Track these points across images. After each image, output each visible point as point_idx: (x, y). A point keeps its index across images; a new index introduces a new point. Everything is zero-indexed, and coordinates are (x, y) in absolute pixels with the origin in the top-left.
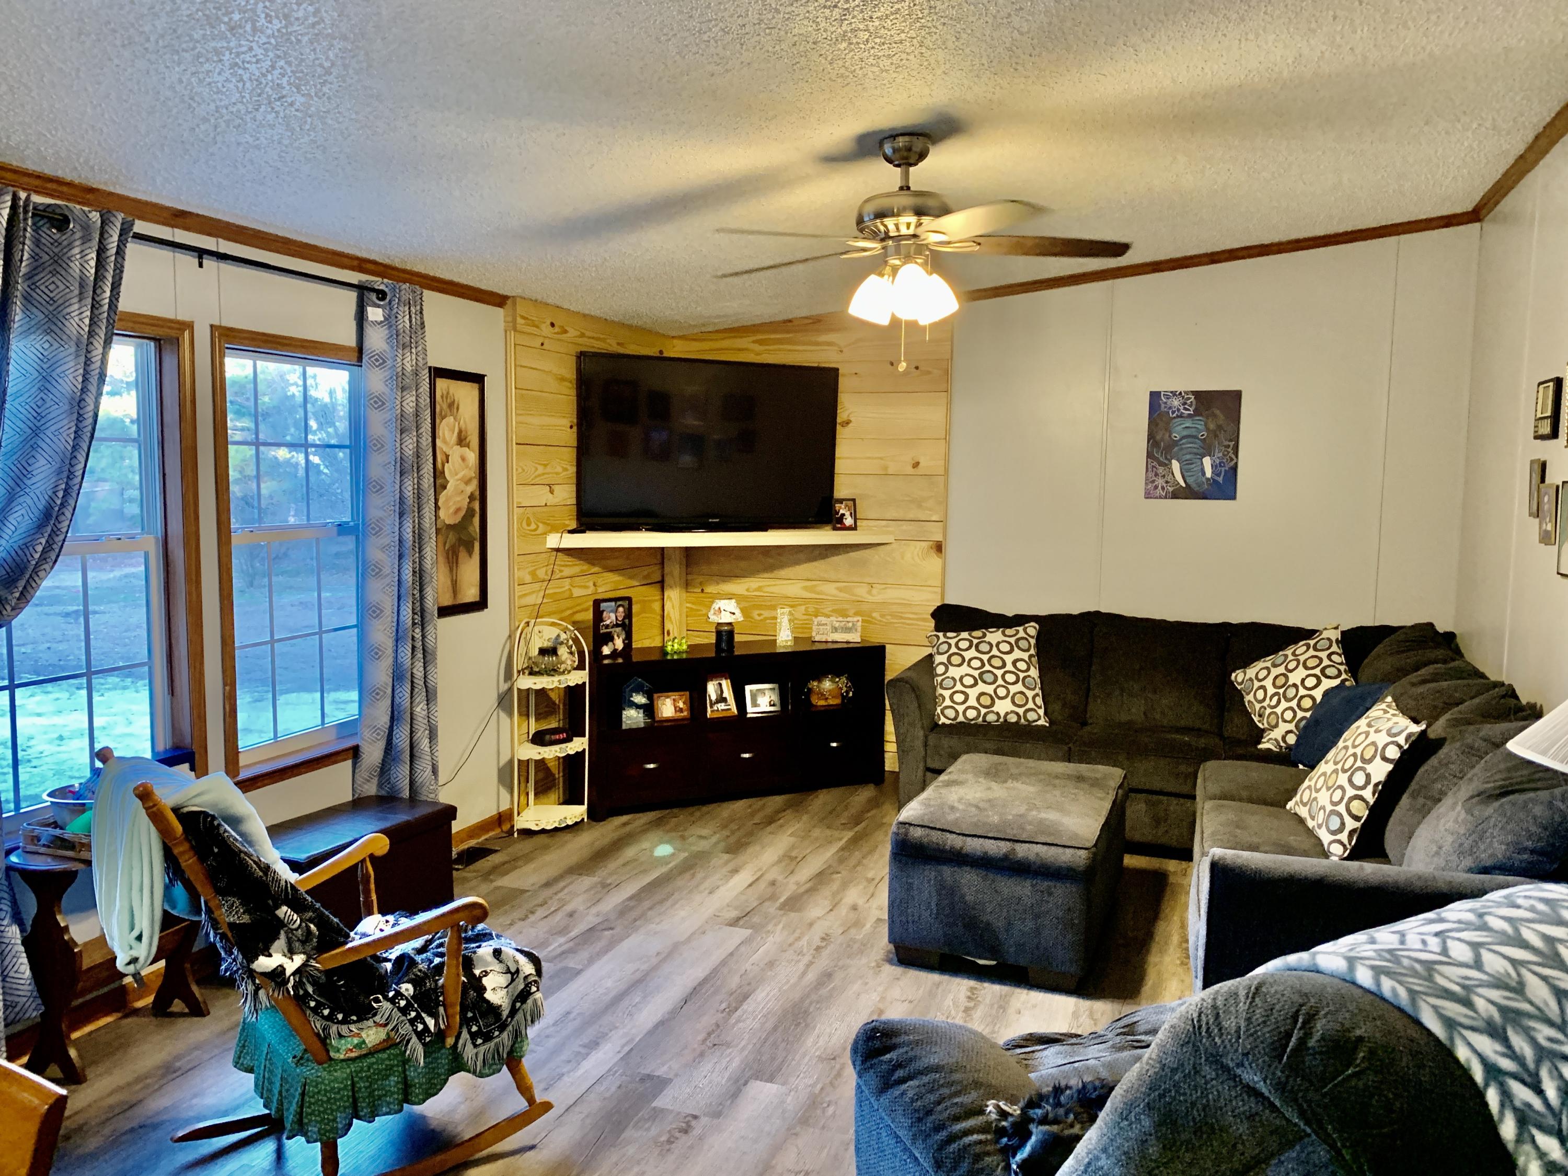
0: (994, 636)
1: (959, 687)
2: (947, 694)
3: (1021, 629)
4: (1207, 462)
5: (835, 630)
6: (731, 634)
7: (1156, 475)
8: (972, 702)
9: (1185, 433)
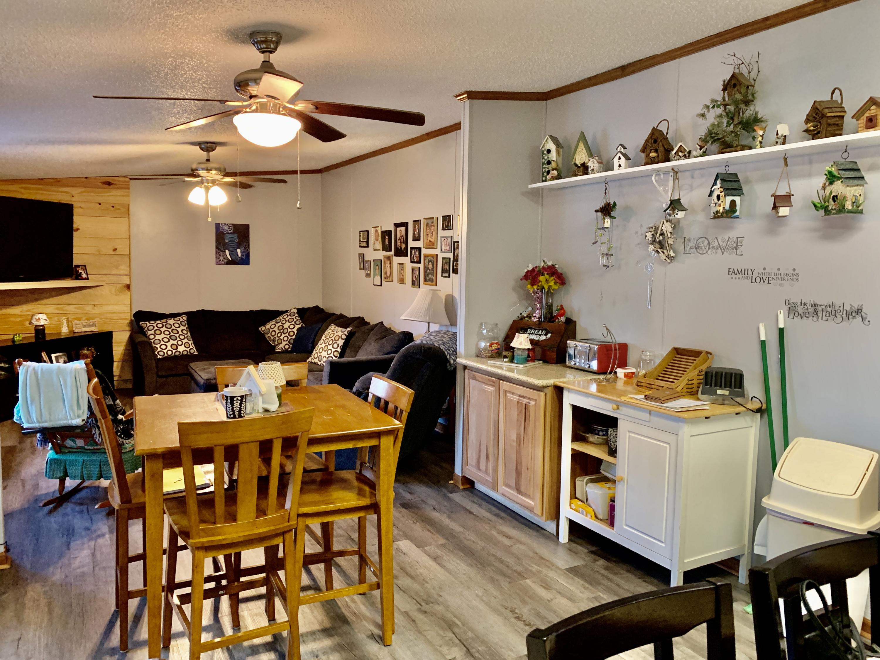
0: (171, 321)
1: (162, 343)
2: (158, 346)
3: (180, 318)
4: (239, 251)
5: (85, 326)
6: (44, 330)
7: (220, 255)
8: (169, 348)
9: (231, 239)
